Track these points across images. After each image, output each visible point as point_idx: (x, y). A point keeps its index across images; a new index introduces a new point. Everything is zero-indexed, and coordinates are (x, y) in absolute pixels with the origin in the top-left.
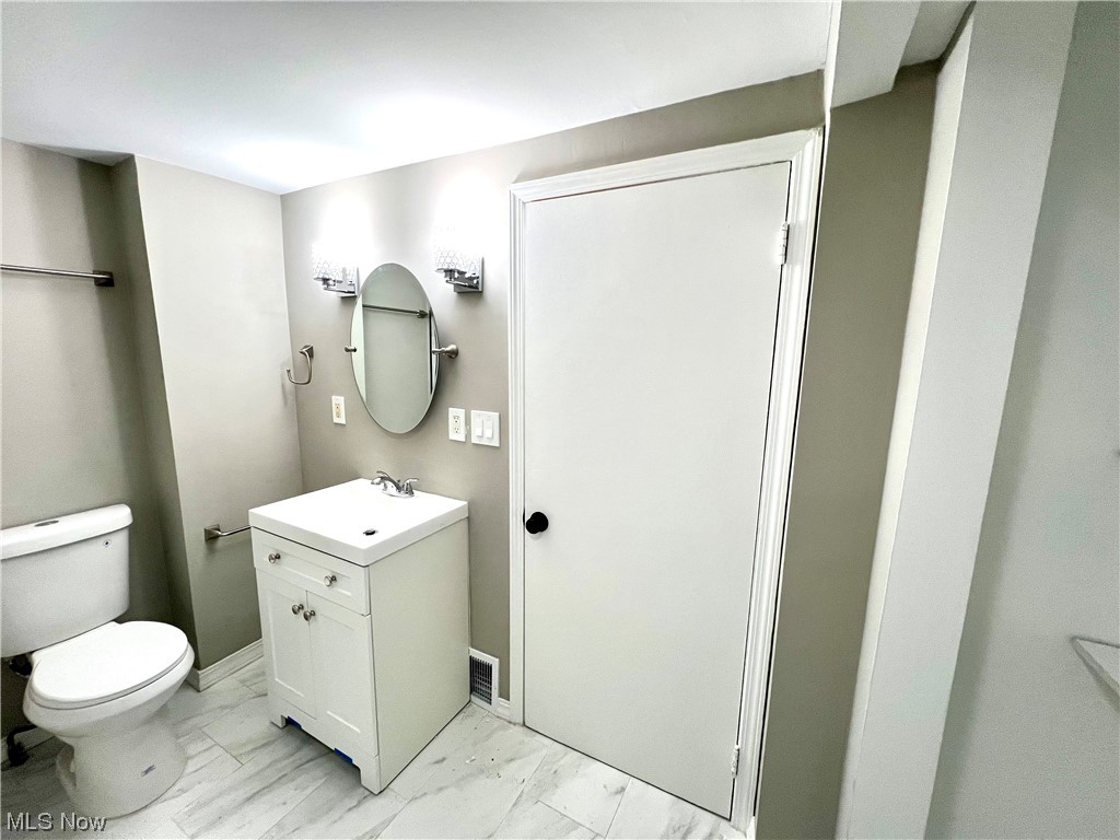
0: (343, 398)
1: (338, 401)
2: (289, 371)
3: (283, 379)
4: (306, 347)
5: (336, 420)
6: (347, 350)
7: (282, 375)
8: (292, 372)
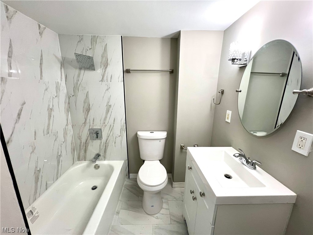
0: (231, 112)
1: (229, 113)
2: (214, 99)
3: (212, 102)
4: (222, 90)
5: (227, 120)
6: (237, 91)
7: (212, 101)
8: (215, 100)
